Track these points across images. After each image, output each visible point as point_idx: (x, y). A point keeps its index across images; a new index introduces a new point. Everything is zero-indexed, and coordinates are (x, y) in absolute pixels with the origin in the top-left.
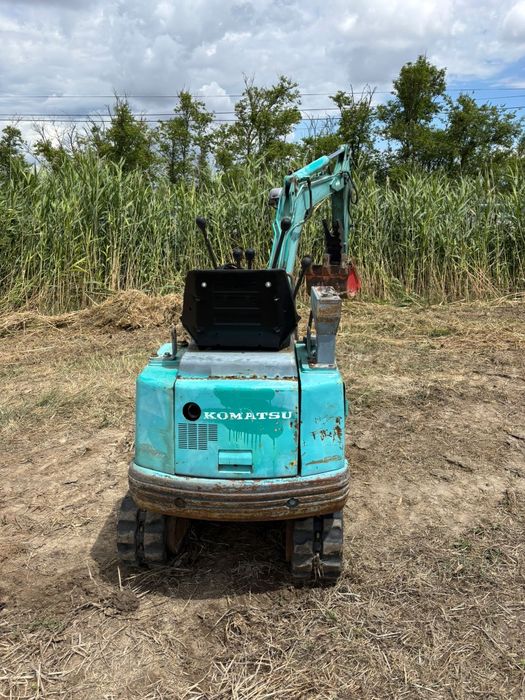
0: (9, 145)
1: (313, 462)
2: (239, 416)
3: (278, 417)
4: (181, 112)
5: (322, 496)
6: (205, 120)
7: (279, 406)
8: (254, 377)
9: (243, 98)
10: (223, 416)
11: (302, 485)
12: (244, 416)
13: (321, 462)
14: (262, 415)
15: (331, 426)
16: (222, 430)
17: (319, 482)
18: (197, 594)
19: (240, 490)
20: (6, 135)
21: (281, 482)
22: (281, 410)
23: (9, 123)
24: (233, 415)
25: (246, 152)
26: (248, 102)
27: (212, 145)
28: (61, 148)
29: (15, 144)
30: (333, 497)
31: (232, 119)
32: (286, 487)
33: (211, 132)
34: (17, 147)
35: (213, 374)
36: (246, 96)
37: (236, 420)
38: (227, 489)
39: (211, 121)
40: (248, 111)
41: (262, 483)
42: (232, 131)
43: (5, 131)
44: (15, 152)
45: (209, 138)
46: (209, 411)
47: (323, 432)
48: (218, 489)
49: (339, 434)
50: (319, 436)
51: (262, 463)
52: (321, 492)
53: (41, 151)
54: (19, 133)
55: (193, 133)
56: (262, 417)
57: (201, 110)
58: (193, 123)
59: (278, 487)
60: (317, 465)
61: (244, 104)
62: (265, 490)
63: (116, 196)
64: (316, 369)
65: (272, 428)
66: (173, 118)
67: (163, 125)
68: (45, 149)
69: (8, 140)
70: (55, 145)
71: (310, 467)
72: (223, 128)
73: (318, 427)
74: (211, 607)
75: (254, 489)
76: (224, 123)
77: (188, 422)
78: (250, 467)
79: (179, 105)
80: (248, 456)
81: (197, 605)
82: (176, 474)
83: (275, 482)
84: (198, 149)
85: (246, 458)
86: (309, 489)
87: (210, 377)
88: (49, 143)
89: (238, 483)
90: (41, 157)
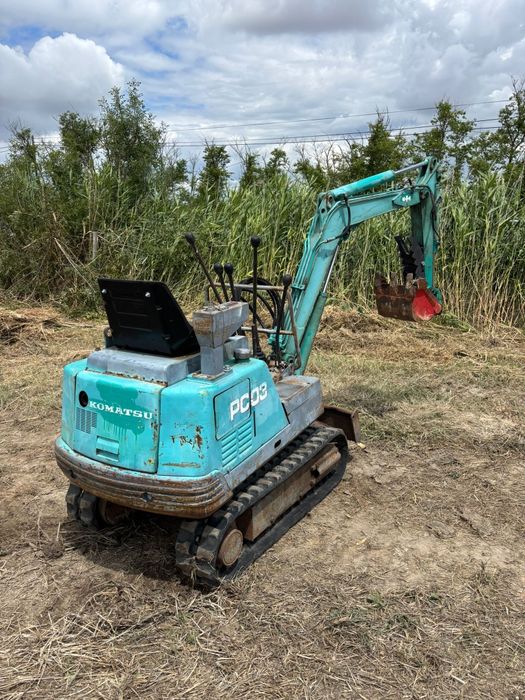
0: (275, 166)
1: (170, 464)
2: (111, 409)
3: (140, 416)
4: (438, 123)
5: (174, 498)
6: (465, 129)
7: (142, 406)
8: (136, 377)
9: (510, 103)
10: (101, 406)
11: (154, 483)
12: (115, 410)
13: (178, 465)
14: (128, 411)
15: (191, 434)
16: (100, 418)
17: (169, 483)
18: (106, 563)
19: (105, 474)
20: (273, 157)
21: (137, 475)
22: (143, 410)
23: (277, 146)
24: (107, 407)
25: (507, 160)
26: (516, 106)
27: (470, 156)
28: (318, 166)
29: (280, 165)
30: (185, 502)
31: (494, 126)
32: (139, 480)
33: (470, 142)
34: (281, 167)
35: (109, 370)
36: (514, 100)
37: (109, 412)
38: (96, 471)
39: (471, 129)
40: (515, 116)
41: (123, 472)
42: (494, 139)
43: (272, 153)
44: (279, 171)
45: (466, 149)
46: (94, 400)
47: (183, 438)
48: (90, 469)
49: (199, 444)
50: (178, 440)
51: (126, 455)
52: (173, 494)
53: (300, 169)
54: (284, 154)
55: (449, 144)
56: (128, 414)
57: (460, 118)
58: (451, 133)
59: (132, 479)
60: (173, 467)
61: (511, 109)
62: (123, 478)
63: (300, 211)
64: (196, 378)
65: (135, 425)
66: (429, 130)
67: (419, 138)
68: (303, 167)
69: (275, 161)
70: (313, 163)
71: (165, 467)
72: (483, 136)
73: (178, 432)
74: (107, 575)
75: (114, 475)
76: (485, 131)
77: (81, 407)
78: (116, 456)
79: (437, 116)
80: (116, 446)
81: (98, 571)
82: (75, 451)
83: (133, 474)
84: (452, 161)
85: (114, 447)
86: (160, 488)
87: (106, 373)
88: (307, 162)
89: (105, 468)
90: (300, 175)
